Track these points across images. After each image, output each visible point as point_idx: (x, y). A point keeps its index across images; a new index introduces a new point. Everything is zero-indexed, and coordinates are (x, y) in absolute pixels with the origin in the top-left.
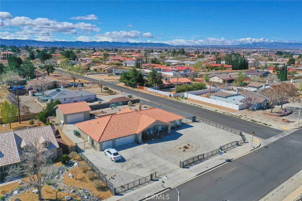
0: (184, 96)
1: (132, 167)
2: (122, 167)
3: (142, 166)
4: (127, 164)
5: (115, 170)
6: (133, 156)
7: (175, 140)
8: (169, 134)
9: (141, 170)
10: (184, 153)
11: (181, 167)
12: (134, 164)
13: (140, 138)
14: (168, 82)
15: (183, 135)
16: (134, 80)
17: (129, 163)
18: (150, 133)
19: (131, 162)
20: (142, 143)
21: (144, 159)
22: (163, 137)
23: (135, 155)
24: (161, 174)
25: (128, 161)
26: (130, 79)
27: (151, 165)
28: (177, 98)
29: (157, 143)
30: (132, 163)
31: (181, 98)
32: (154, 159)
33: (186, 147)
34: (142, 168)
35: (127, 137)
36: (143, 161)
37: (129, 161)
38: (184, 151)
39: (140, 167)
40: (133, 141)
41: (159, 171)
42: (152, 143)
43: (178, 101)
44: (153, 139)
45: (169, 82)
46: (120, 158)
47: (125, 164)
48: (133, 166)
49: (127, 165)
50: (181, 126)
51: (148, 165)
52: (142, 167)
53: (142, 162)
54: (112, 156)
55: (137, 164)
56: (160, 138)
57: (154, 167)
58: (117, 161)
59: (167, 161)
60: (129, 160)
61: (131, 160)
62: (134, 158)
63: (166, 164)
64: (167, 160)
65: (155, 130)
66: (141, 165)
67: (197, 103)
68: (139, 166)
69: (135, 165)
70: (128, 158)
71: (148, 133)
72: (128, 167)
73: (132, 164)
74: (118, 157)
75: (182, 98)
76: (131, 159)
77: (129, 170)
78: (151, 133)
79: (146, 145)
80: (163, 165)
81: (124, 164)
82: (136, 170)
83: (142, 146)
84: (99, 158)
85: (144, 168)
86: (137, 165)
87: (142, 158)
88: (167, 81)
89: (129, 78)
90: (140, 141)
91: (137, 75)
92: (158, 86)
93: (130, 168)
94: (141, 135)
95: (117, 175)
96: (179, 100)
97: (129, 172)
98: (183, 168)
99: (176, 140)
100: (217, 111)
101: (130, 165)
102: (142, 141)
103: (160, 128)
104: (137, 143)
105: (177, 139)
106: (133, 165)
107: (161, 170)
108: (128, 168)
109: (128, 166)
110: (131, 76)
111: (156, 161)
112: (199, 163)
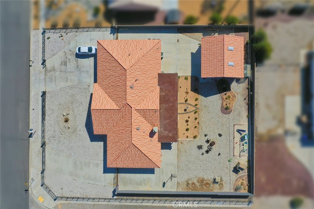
1: (67, 58)
2: (70, 51)
6: (79, 67)
9: (59, 62)
12: (69, 62)
17: (72, 58)
19: (73, 60)
21: (70, 72)
24: (47, 72)
30: (71, 60)
34: (61, 64)
47: (72, 55)
51: (61, 70)
55: (68, 63)
59: (58, 88)
60: (77, 61)
62: (78, 66)
63: (55, 84)
64: (60, 90)
69: (67, 60)
72: (68, 54)
77: (64, 53)
80: (55, 81)
82: (61, 58)
85: (60, 65)
87: (73, 72)
93: (65, 55)
97: (61, 51)
107: (52, 76)
109: (70, 55)
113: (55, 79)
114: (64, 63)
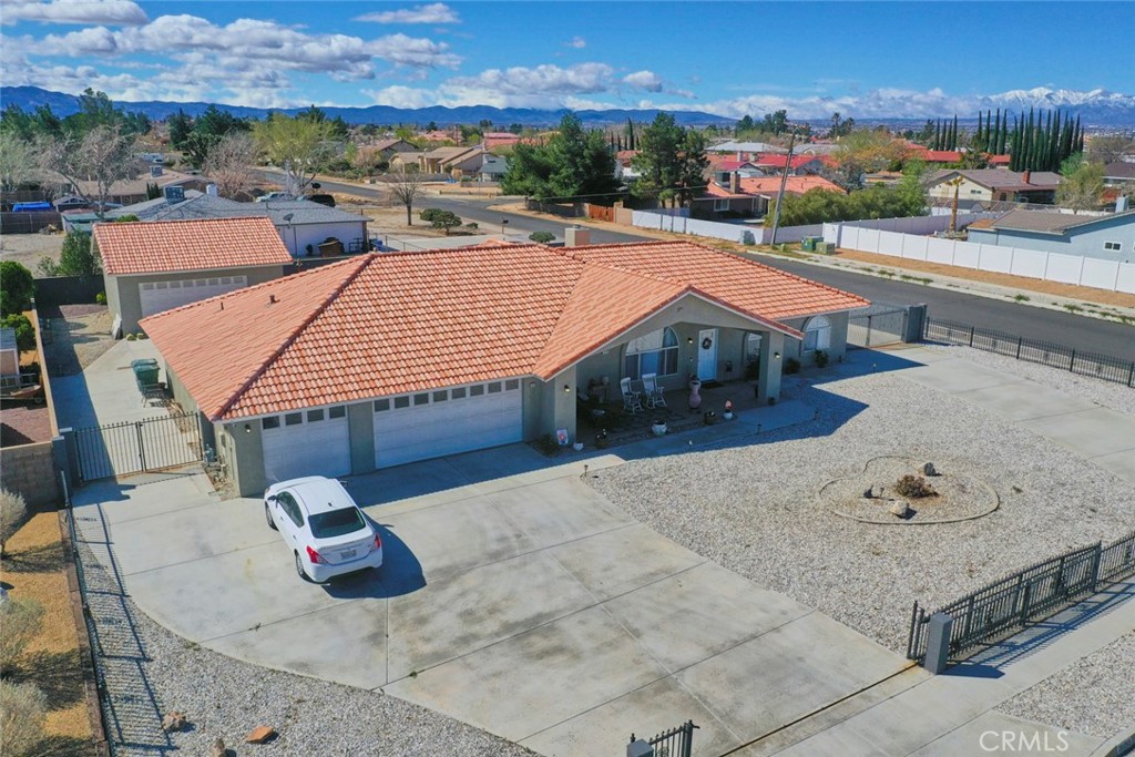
0: (822, 240)
1: (465, 640)
2: (377, 638)
3: (554, 641)
4: (425, 611)
5: (303, 666)
6: (494, 547)
7: (816, 435)
8: (771, 402)
9: (548, 682)
10: (907, 530)
11: (920, 661)
13: (564, 410)
14: (733, 189)
15: (865, 406)
16: (568, 177)
17: (443, 608)
18: (637, 385)
19: (463, 594)
20: (579, 446)
21: (579, 576)
22: (729, 415)
23: (509, 532)
25: (442, 586)
26: (551, 176)
27: (637, 634)
28: (785, 249)
29: (691, 450)
30: (470, 602)
31: (804, 249)
32: (669, 573)
33: (914, 490)
34: (560, 659)
35: (469, 405)
36: (575, 591)
37: (454, 589)
38: (909, 514)
39: (539, 643)
40: (516, 434)
41: (722, 696)
42: (653, 454)
43: (790, 259)
44: (662, 428)
45: (739, 190)
46: (376, 560)
47: (411, 613)
48: (476, 637)
49: (422, 621)
50: (840, 360)
51: (612, 635)
52: (559, 650)
53: (558, 602)
54: (305, 538)
55: (515, 614)
56: (708, 422)
57: (662, 648)
58: (347, 585)
59: (784, 601)
60: (451, 574)
61: (471, 580)
62: (496, 556)
63: (776, 630)
64: (778, 584)
65: (673, 368)
66: (552, 629)
67: (897, 270)
68: (528, 634)
69: (492, 625)
70: (444, 562)
71: (625, 390)
72: (427, 640)
73: (468, 616)
74: (348, 553)
75: (814, 248)
76: (471, 566)
77: (431, 675)
78: (649, 386)
79: (607, 462)
80: (754, 637)
81: (399, 610)
82: (497, 675)
83: (576, 467)
84: (206, 553)
85: (576, 656)
86: (508, 627)
87: (565, 564)
88: (729, 187)
89: (543, 172)
90: (562, 435)
91: (586, 152)
92: (682, 205)
93: (439, 657)
94: (571, 393)
95: (295, 733)
96: (799, 256)
98: (945, 669)
99: (823, 439)
100: (1027, 299)
101: (446, 624)
102: (579, 437)
103: (706, 361)
104: (539, 447)
105: (829, 432)
106: (476, 629)
107: (736, 682)
108: (427, 649)
109: (428, 629)
110: (557, 160)
111: (681, 597)
112: (1068, 627)
113: (736, 644)
114: (534, 639)
